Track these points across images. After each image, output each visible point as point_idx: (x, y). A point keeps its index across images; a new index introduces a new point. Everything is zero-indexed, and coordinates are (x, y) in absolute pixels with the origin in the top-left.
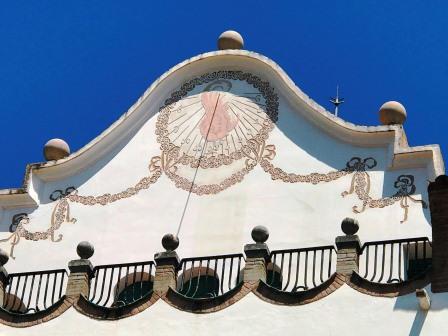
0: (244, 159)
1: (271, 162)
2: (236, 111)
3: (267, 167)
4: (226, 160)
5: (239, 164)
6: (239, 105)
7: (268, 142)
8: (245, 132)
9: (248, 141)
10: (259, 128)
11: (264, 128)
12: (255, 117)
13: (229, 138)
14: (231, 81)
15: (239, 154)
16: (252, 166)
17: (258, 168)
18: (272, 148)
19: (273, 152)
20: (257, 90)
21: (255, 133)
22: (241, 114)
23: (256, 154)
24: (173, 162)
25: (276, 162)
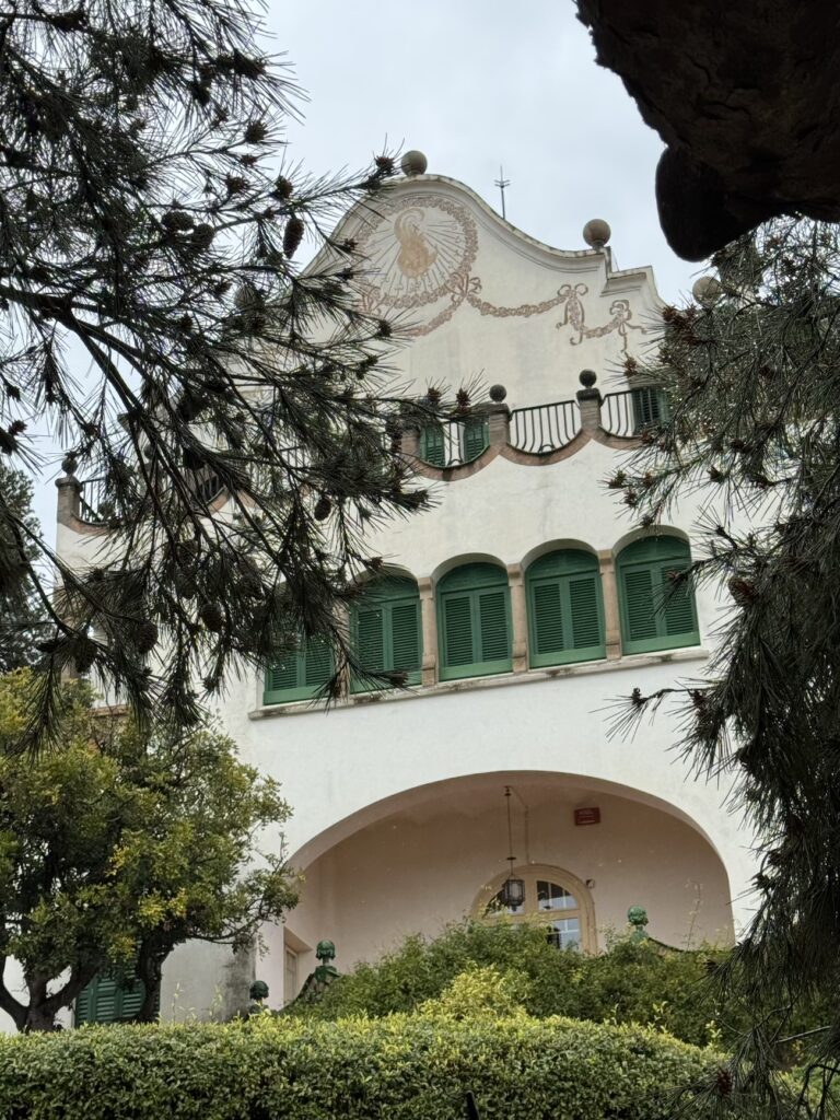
0: (450, 295)
1: (478, 296)
2: (434, 242)
3: (475, 302)
4: (430, 298)
5: (445, 302)
6: (435, 235)
7: (471, 275)
8: (447, 265)
9: (451, 275)
10: (460, 259)
11: (465, 259)
12: (455, 248)
13: (430, 272)
14: (423, 208)
15: (443, 290)
16: (459, 302)
17: (466, 303)
18: (476, 281)
19: (478, 285)
20: (452, 218)
21: (457, 266)
22: (440, 246)
23: (461, 288)
24: (375, 304)
25: (483, 296)
